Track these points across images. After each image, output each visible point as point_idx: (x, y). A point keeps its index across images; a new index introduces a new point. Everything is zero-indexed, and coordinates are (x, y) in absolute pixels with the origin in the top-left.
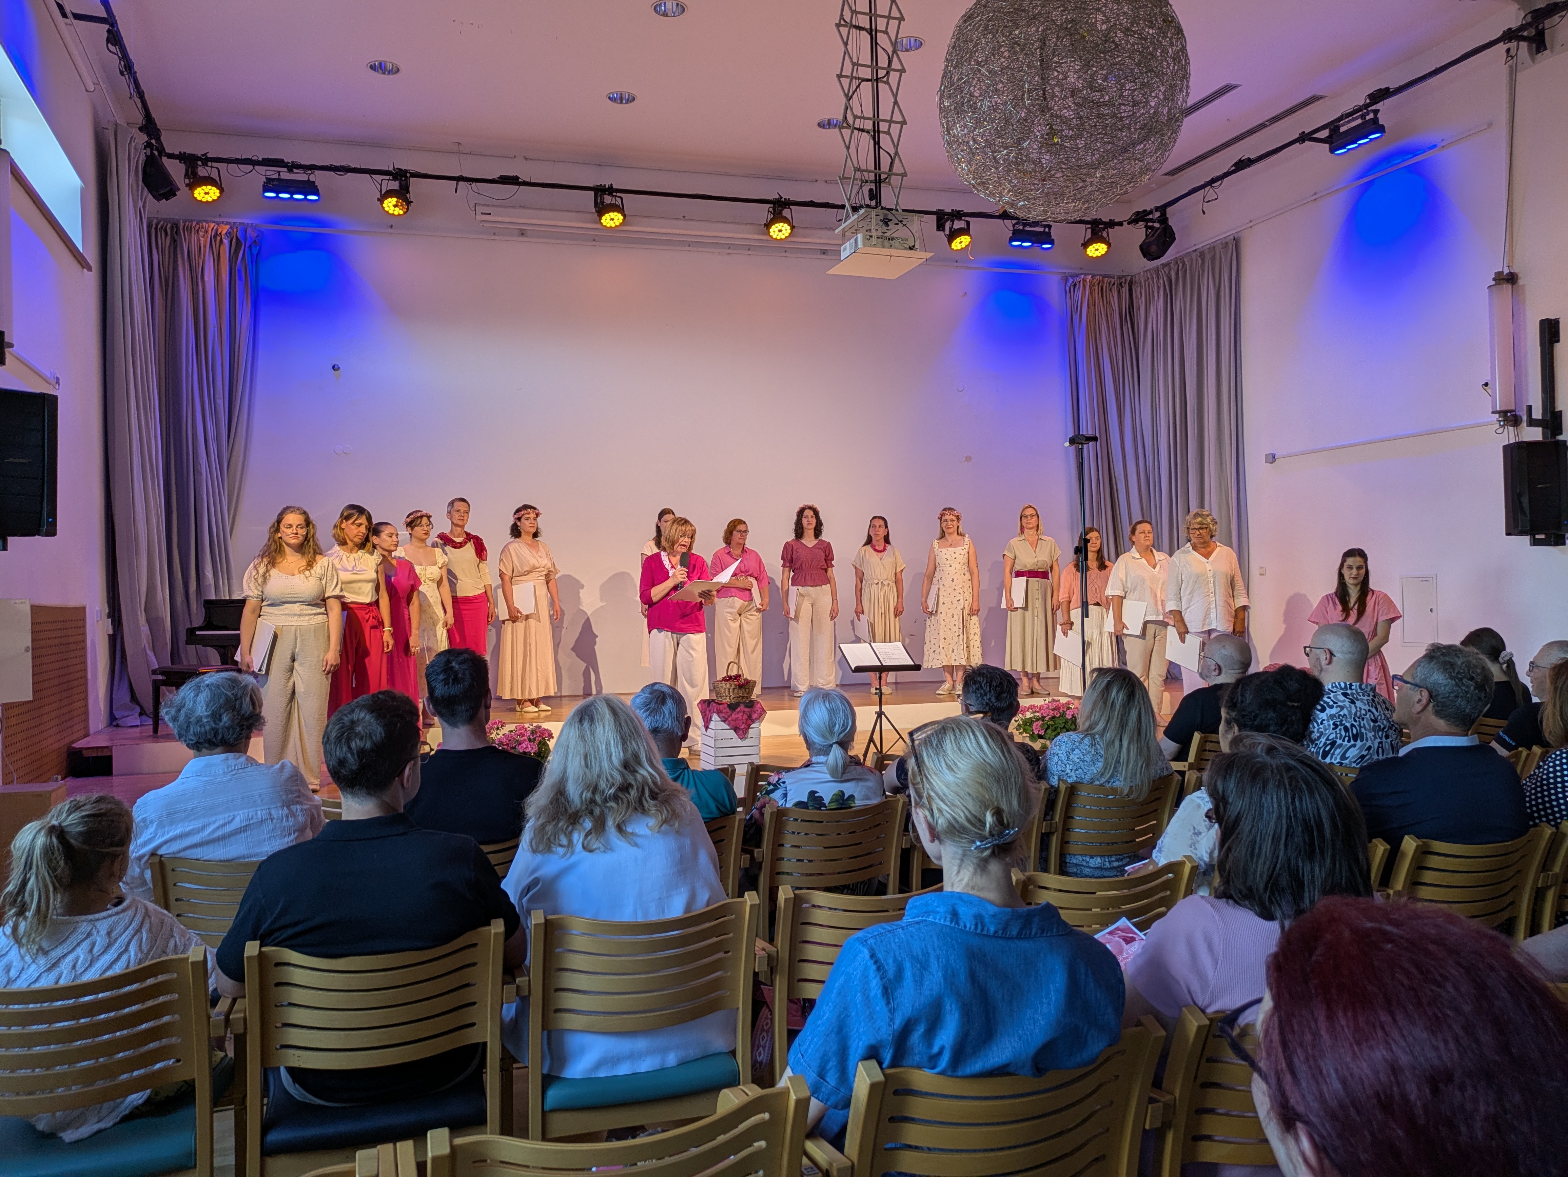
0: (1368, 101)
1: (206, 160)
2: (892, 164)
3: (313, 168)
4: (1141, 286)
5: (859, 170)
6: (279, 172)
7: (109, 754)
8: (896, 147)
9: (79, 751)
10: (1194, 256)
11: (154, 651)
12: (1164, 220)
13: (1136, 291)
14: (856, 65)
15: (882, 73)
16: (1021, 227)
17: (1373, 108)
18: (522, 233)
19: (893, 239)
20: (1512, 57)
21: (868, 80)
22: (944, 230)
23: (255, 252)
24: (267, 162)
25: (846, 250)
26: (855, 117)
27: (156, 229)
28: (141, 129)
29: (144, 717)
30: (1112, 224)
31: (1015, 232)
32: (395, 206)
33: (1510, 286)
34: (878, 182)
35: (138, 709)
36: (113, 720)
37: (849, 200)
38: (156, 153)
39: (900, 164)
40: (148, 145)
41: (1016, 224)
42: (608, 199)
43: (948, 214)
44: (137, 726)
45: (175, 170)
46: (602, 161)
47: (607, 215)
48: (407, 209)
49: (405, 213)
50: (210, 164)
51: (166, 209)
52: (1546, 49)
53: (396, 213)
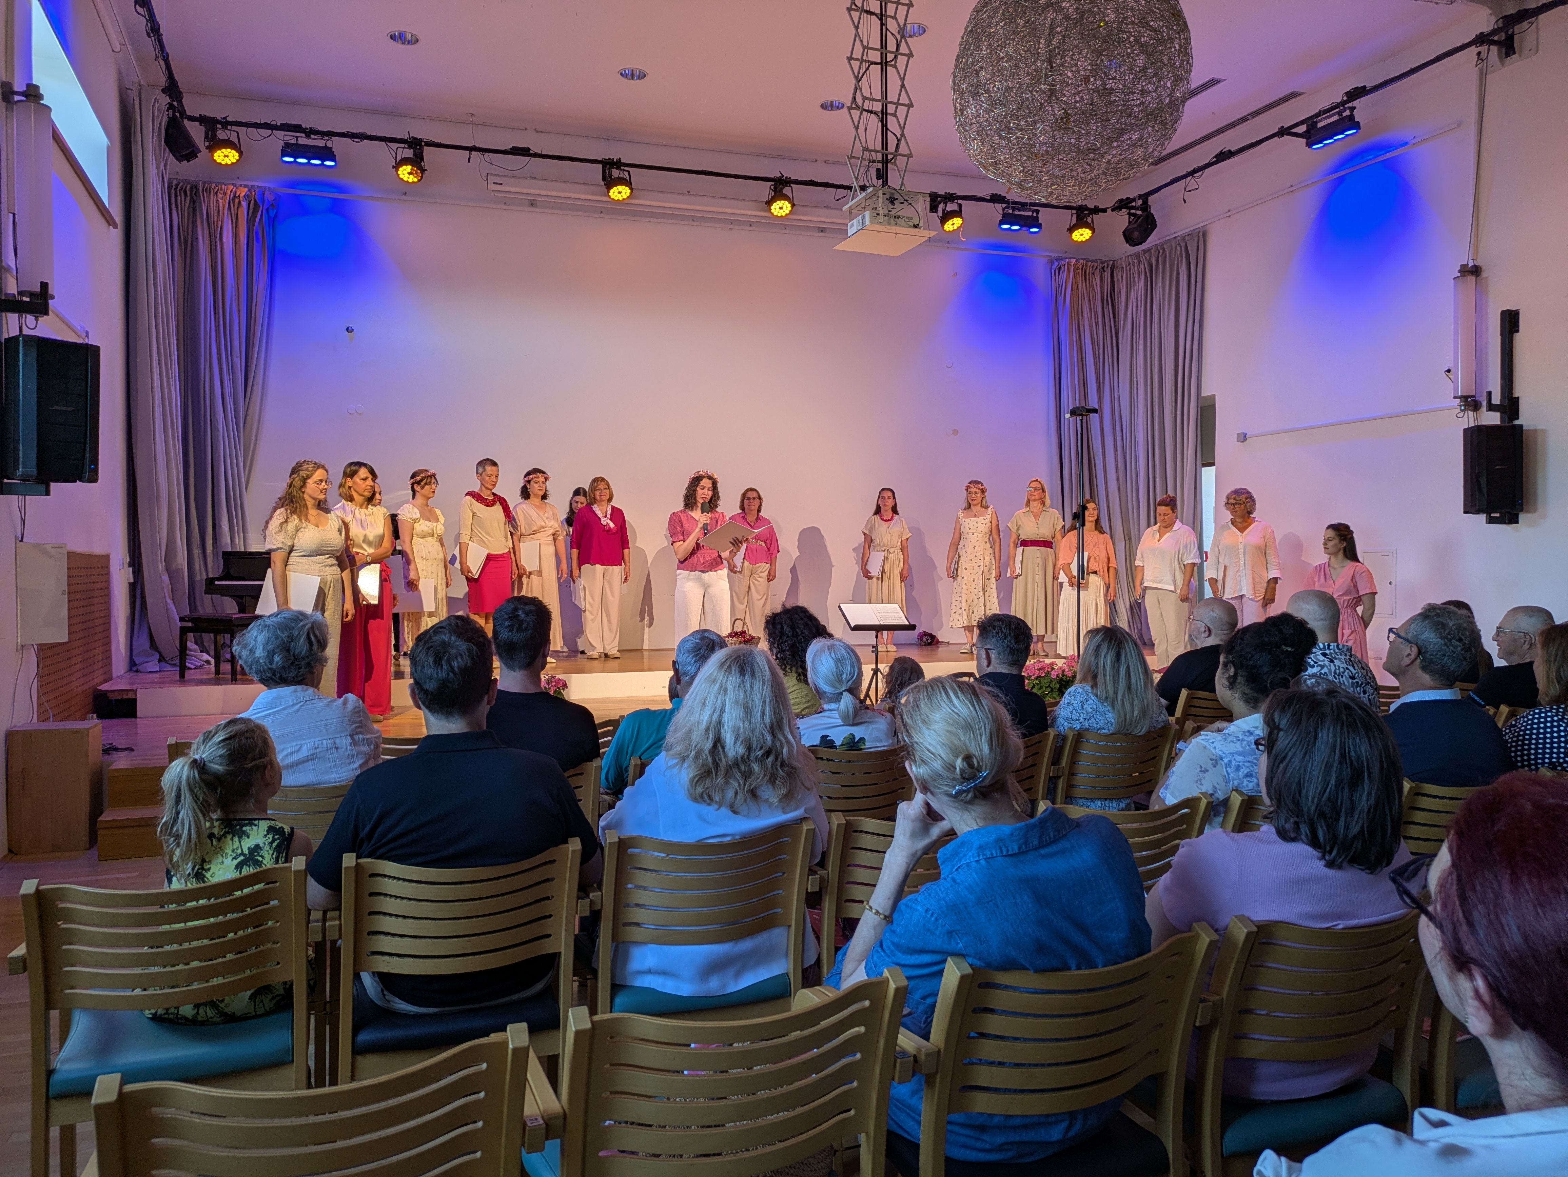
0: (1345, 98)
1: (226, 124)
2: (898, 145)
3: (330, 134)
4: (1123, 271)
5: (867, 150)
6: (297, 137)
7: (133, 697)
8: (902, 129)
9: (105, 693)
10: (1173, 244)
11: (173, 600)
12: (1145, 207)
13: (1118, 275)
14: (866, 48)
15: (890, 57)
16: (1010, 211)
17: (1350, 105)
18: (532, 204)
19: (898, 217)
20: (1483, 60)
21: (876, 64)
22: (936, 212)
23: (272, 215)
24: (285, 127)
25: (853, 227)
26: (865, 98)
27: (176, 190)
28: (163, 91)
29: (163, 664)
30: (1096, 210)
31: (1005, 215)
32: (410, 174)
33: (1474, 278)
34: (885, 161)
35: (157, 656)
36: (133, 666)
37: (857, 179)
38: (178, 115)
39: (906, 146)
40: (171, 107)
41: (1006, 207)
42: (616, 173)
43: (941, 196)
44: (157, 672)
45: (196, 132)
46: (610, 135)
47: (615, 188)
48: (422, 177)
49: (419, 181)
50: (229, 127)
51: (187, 170)
52: (1514, 53)
53: (410, 180)
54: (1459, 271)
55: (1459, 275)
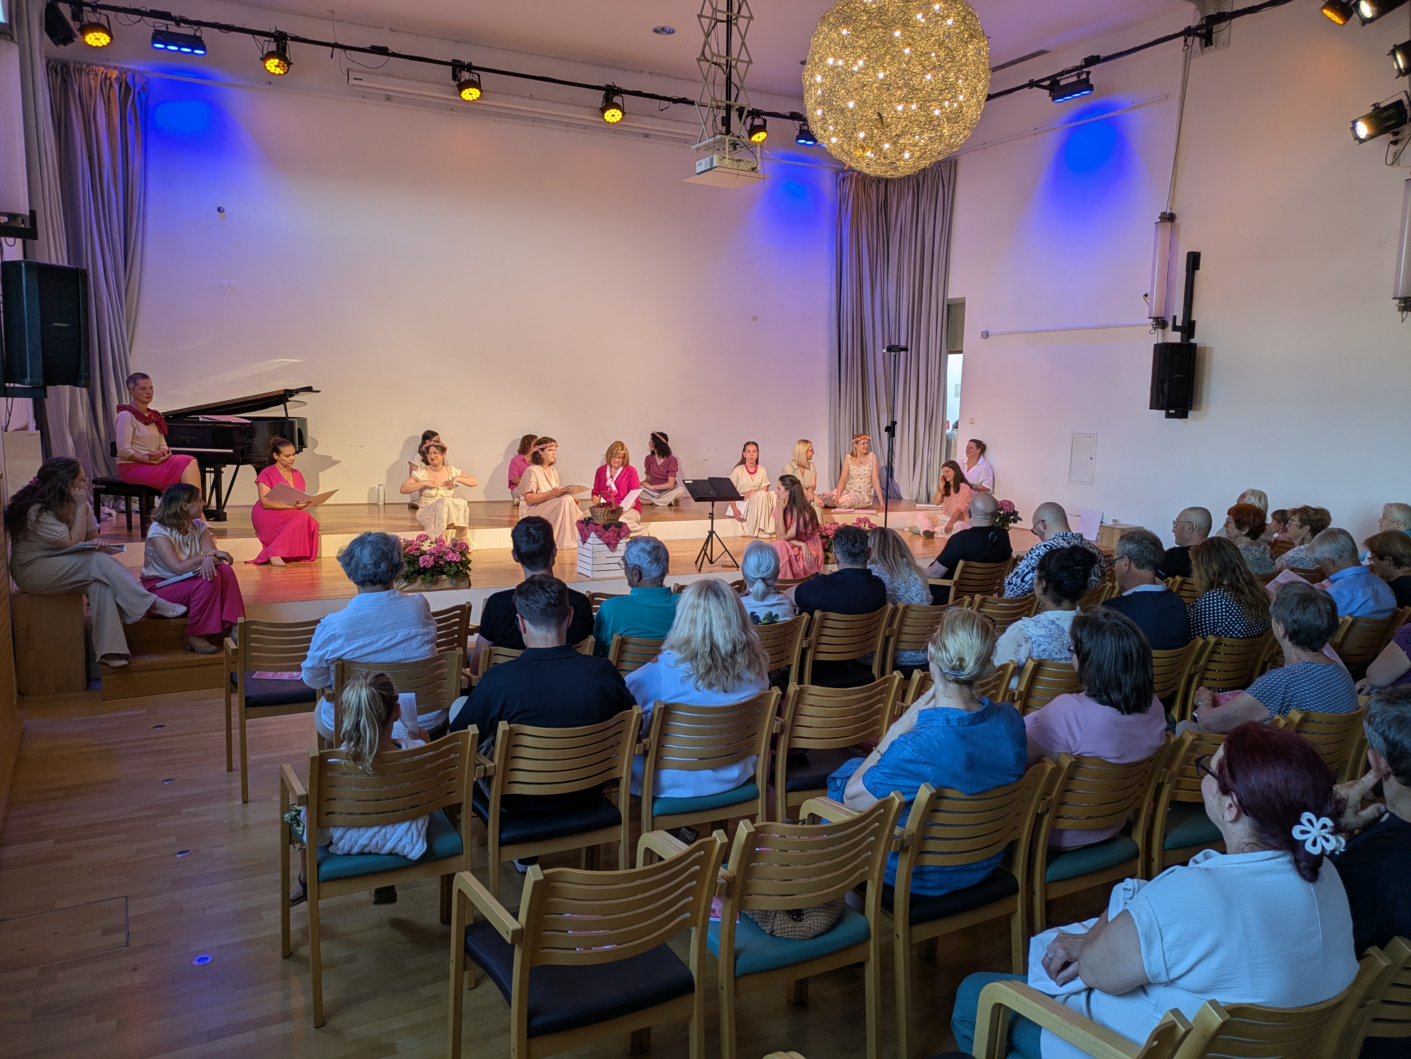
0: (1083, 64)
1: (96, 7)
2: (738, 95)
3: (199, 23)
5: (715, 100)
6: (167, 25)
14: (715, 10)
17: (1086, 70)
18: (388, 99)
19: (740, 161)
20: (1188, 47)
21: (722, 21)
23: (144, 98)
24: (154, 14)
32: (276, 66)
34: (728, 110)
42: (466, 75)
43: (749, 111)
45: (67, 12)
47: (467, 90)
48: (288, 70)
49: (285, 73)
50: (99, 10)
51: (63, 52)
52: (1212, 44)
53: (277, 72)
54: (1160, 217)
55: (1159, 220)
